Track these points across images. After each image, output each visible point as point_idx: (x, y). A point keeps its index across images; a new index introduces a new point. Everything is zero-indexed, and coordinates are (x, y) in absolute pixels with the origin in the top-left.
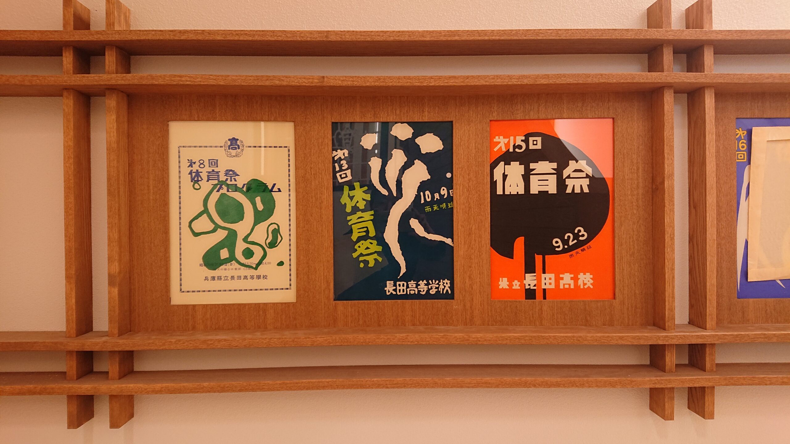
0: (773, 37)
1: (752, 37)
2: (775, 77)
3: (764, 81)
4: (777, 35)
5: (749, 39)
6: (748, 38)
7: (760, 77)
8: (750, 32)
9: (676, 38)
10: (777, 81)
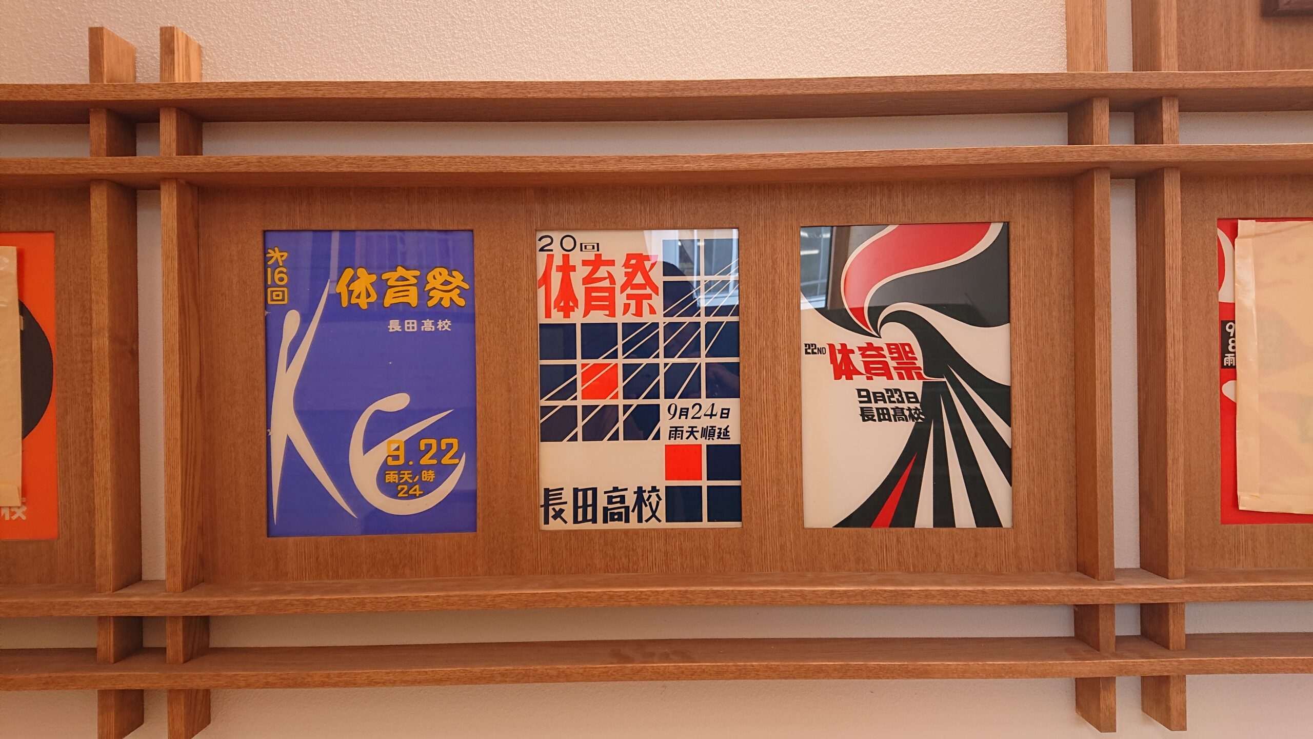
0: (247, 95)
1: (210, 94)
2: (249, 163)
3: (232, 170)
4: (252, 91)
5: (206, 97)
6: (203, 96)
7: (225, 162)
8: (207, 86)
9: (80, 99)
10: (253, 169)
